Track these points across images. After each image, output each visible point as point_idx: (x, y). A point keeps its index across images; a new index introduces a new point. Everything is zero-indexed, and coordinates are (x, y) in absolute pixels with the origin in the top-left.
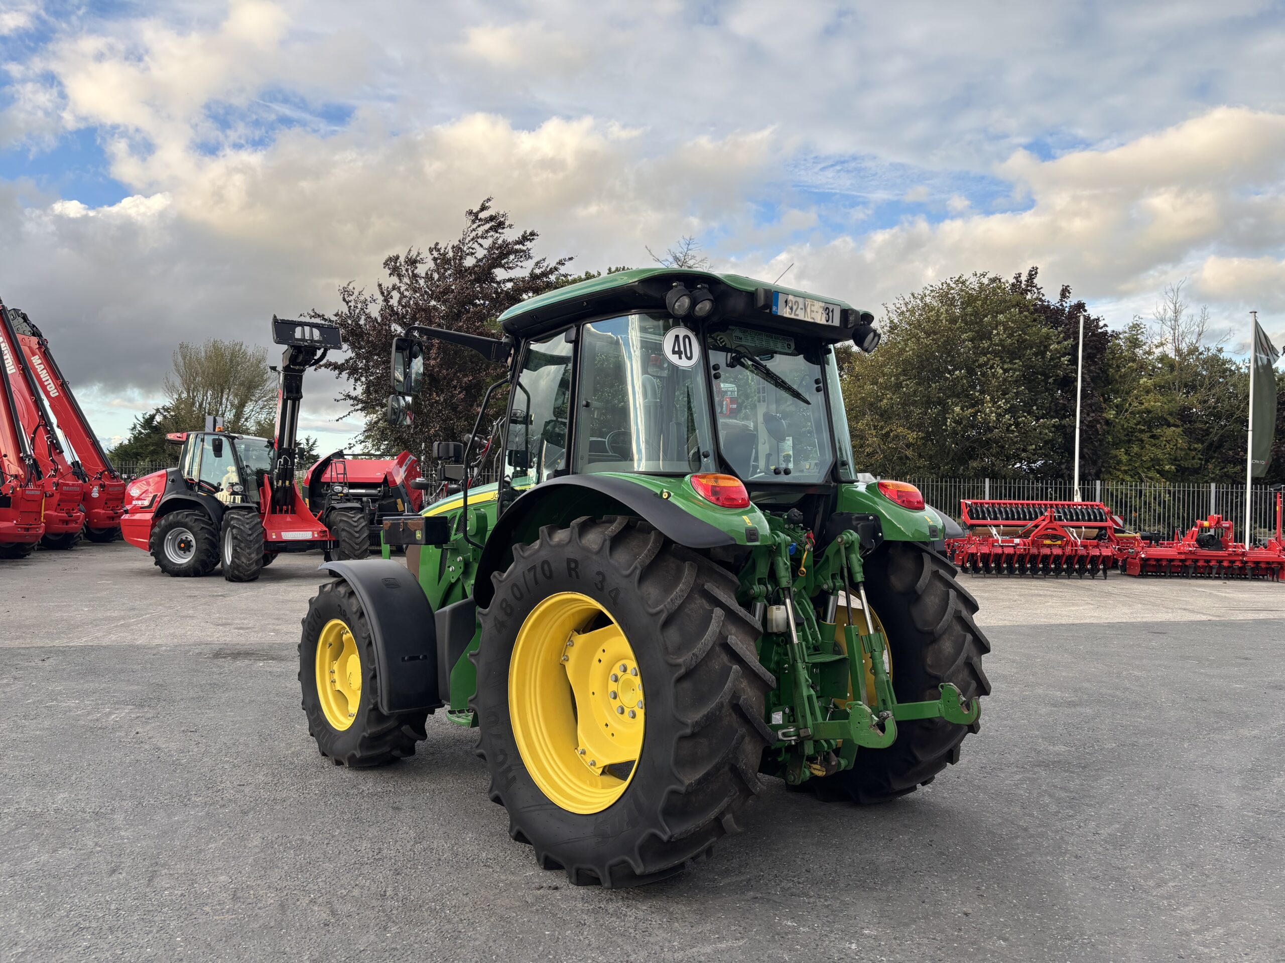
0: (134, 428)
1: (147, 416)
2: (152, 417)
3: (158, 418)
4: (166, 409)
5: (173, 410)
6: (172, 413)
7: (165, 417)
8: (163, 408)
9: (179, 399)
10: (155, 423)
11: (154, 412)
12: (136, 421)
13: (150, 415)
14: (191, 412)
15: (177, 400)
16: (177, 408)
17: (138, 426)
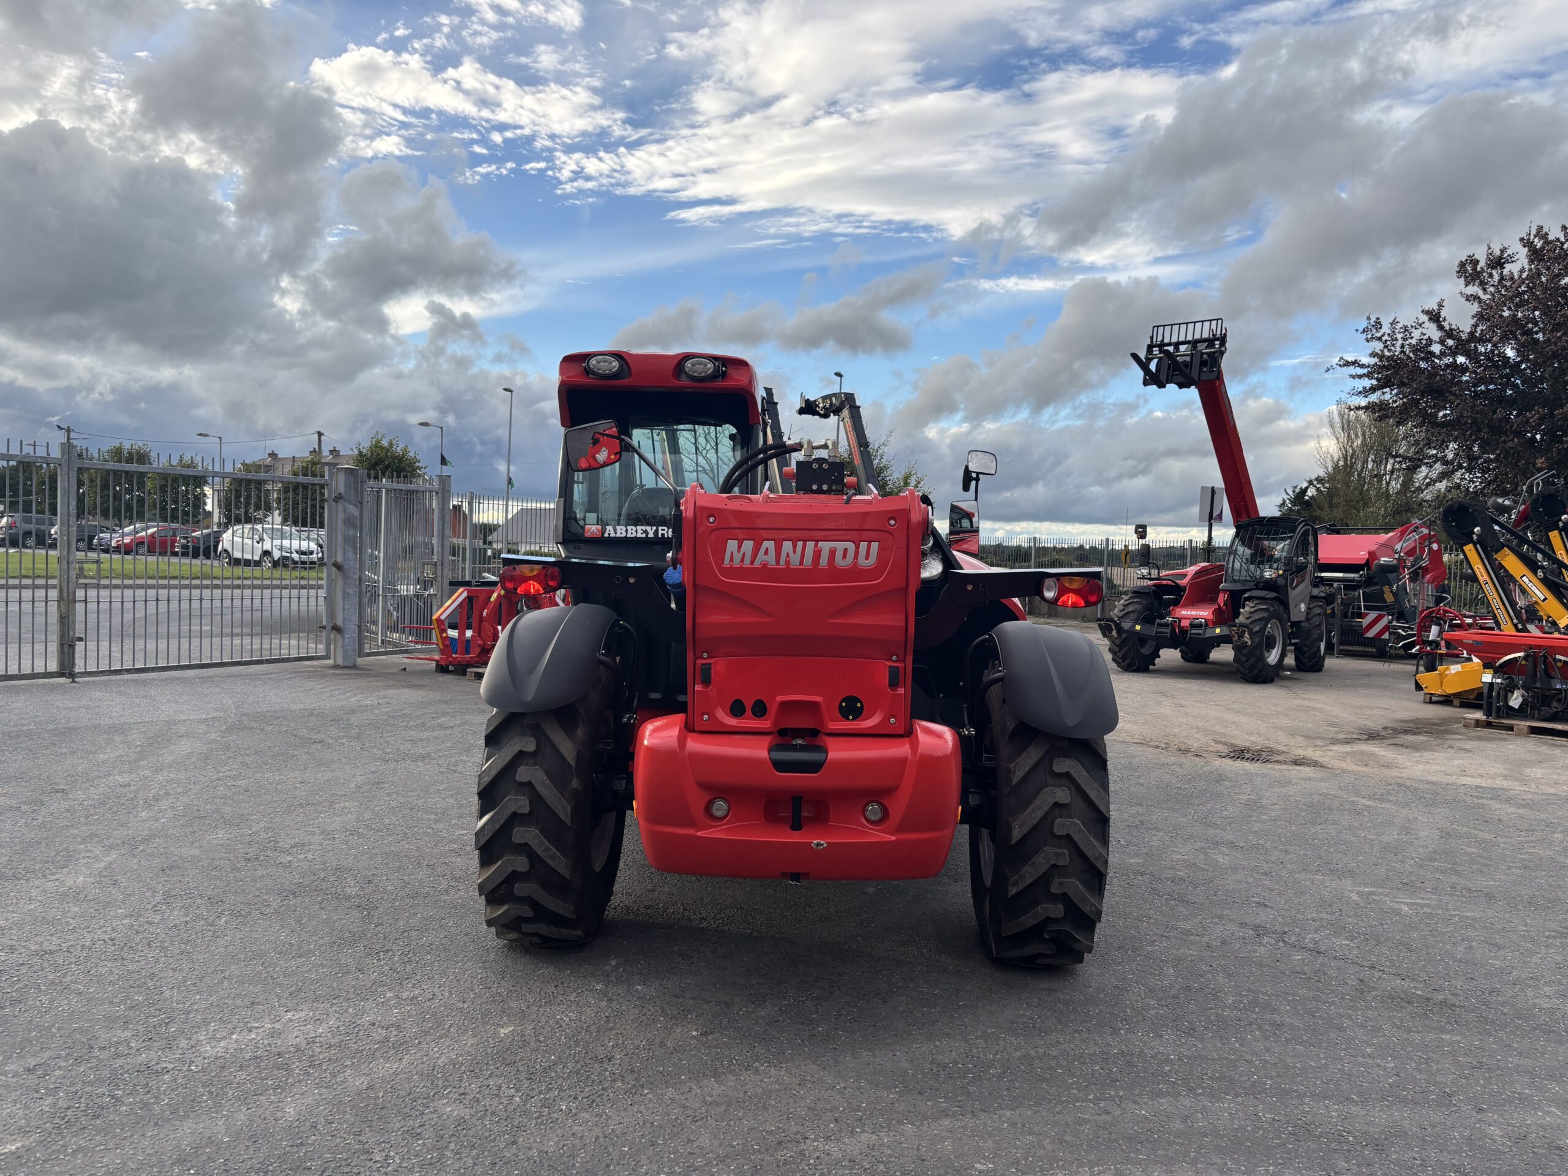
0: (1284, 504)
1: (1297, 490)
2: (1304, 491)
3: (1311, 492)
4: (1320, 480)
5: (1328, 482)
6: (1327, 485)
7: (1318, 489)
8: (1317, 479)
9: (1336, 467)
10: (1307, 498)
11: (1305, 485)
12: (1286, 497)
13: (1301, 488)
14: (1347, 484)
15: (1334, 469)
16: (1331, 478)
17: (1288, 501)
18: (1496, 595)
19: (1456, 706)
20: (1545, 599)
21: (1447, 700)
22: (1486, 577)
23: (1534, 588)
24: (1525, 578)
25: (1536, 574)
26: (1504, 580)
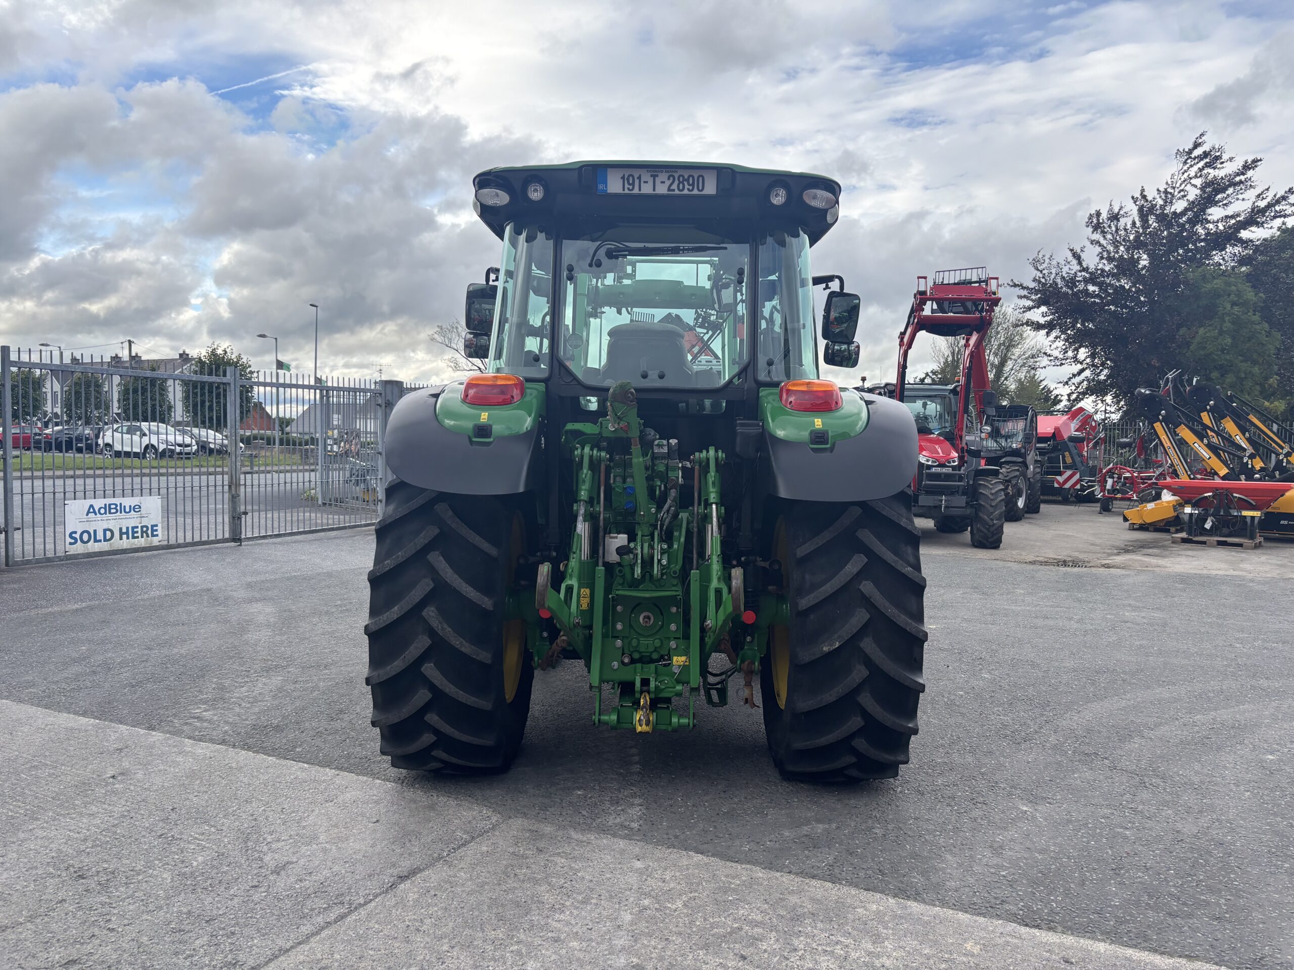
13: (921, 379)
18: (1176, 456)
19: (1151, 531)
20: (1210, 458)
21: (1143, 528)
22: (1169, 444)
23: (1202, 451)
24: (1196, 444)
25: (1202, 441)
26: (1181, 444)
